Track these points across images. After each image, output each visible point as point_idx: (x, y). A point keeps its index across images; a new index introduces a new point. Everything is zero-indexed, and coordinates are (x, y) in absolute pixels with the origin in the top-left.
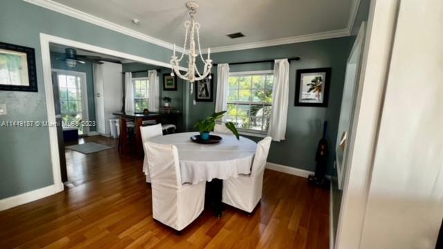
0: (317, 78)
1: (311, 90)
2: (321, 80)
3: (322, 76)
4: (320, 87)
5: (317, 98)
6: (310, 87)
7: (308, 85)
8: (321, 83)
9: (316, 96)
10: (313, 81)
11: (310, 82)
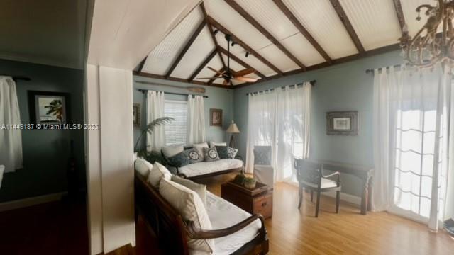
0: (56, 101)
1: (50, 112)
2: (60, 103)
3: (61, 99)
4: (61, 109)
5: (58, 120)
6: (48, 109)
7: (46, 107)
8: (61, 106)
9: (58, 118)
10: (51, 104)
11: (48, 105)
